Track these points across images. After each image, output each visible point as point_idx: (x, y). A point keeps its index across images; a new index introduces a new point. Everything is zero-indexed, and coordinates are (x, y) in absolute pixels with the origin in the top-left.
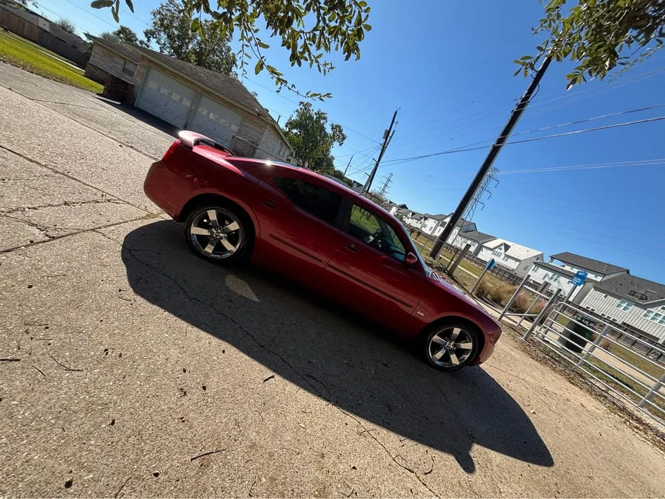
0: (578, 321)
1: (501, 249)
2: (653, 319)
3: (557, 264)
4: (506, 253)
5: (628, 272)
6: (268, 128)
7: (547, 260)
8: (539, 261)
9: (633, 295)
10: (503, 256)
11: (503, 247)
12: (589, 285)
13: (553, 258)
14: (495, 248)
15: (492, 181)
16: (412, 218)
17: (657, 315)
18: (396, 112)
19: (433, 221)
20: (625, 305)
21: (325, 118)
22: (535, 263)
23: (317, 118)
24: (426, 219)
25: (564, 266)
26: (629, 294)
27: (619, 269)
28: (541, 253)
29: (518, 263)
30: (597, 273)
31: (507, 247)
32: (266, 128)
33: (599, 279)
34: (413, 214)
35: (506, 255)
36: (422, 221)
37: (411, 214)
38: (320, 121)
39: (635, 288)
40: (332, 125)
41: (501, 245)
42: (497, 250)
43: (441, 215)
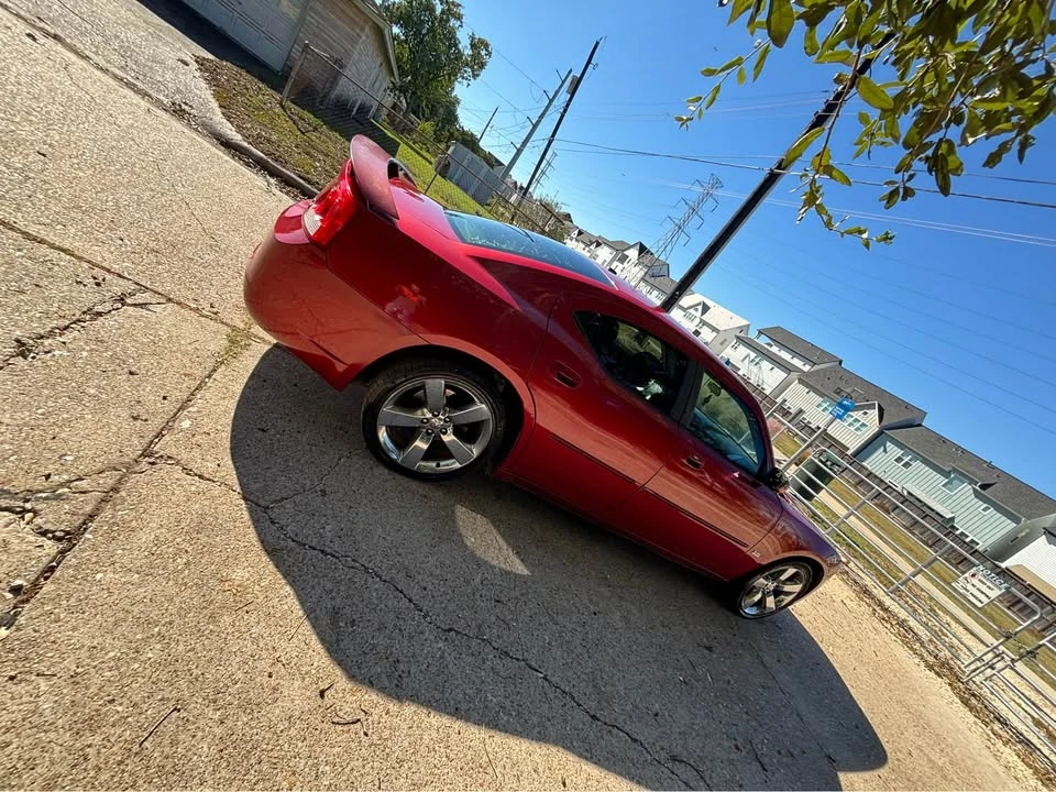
0: (821, 461)
1: (697, 310)
2: (850, 425)
3: (763, 341)
4: (704, 317)
5: (841, 362)
6: (367, 30)
7: (752, 334)
8: (742, 334)
9: (838, 394)
10: (698, 320)
11: (700, 308)
12: (794, 375)
13: (760, 332)
14: (690, 307)
15: (710, 200)
16: (577, 240)
17: (856, 420)
18: (597, 44)
19: (609, 250)
20: (825, 405)
21: (459, 17)
22: (738, 337)
23: (443, 12)
24: (599, 245)
25: (771, 346)
26: (836, 392)
27: (832, 358)
28: (747, 323)
29: (715, 334)
30: (807, 360)
31: (706, 309)
32: (362, 29)
33: (807, 368)
34: (580, 233)
35: (701, 320)
36: (593, 247)
37: (576, 232)
38: (448, 21)
39: (842, 385)
40: (472, 38)
41: (699, 304)
42: (692, 311)
43: (622, 242)
